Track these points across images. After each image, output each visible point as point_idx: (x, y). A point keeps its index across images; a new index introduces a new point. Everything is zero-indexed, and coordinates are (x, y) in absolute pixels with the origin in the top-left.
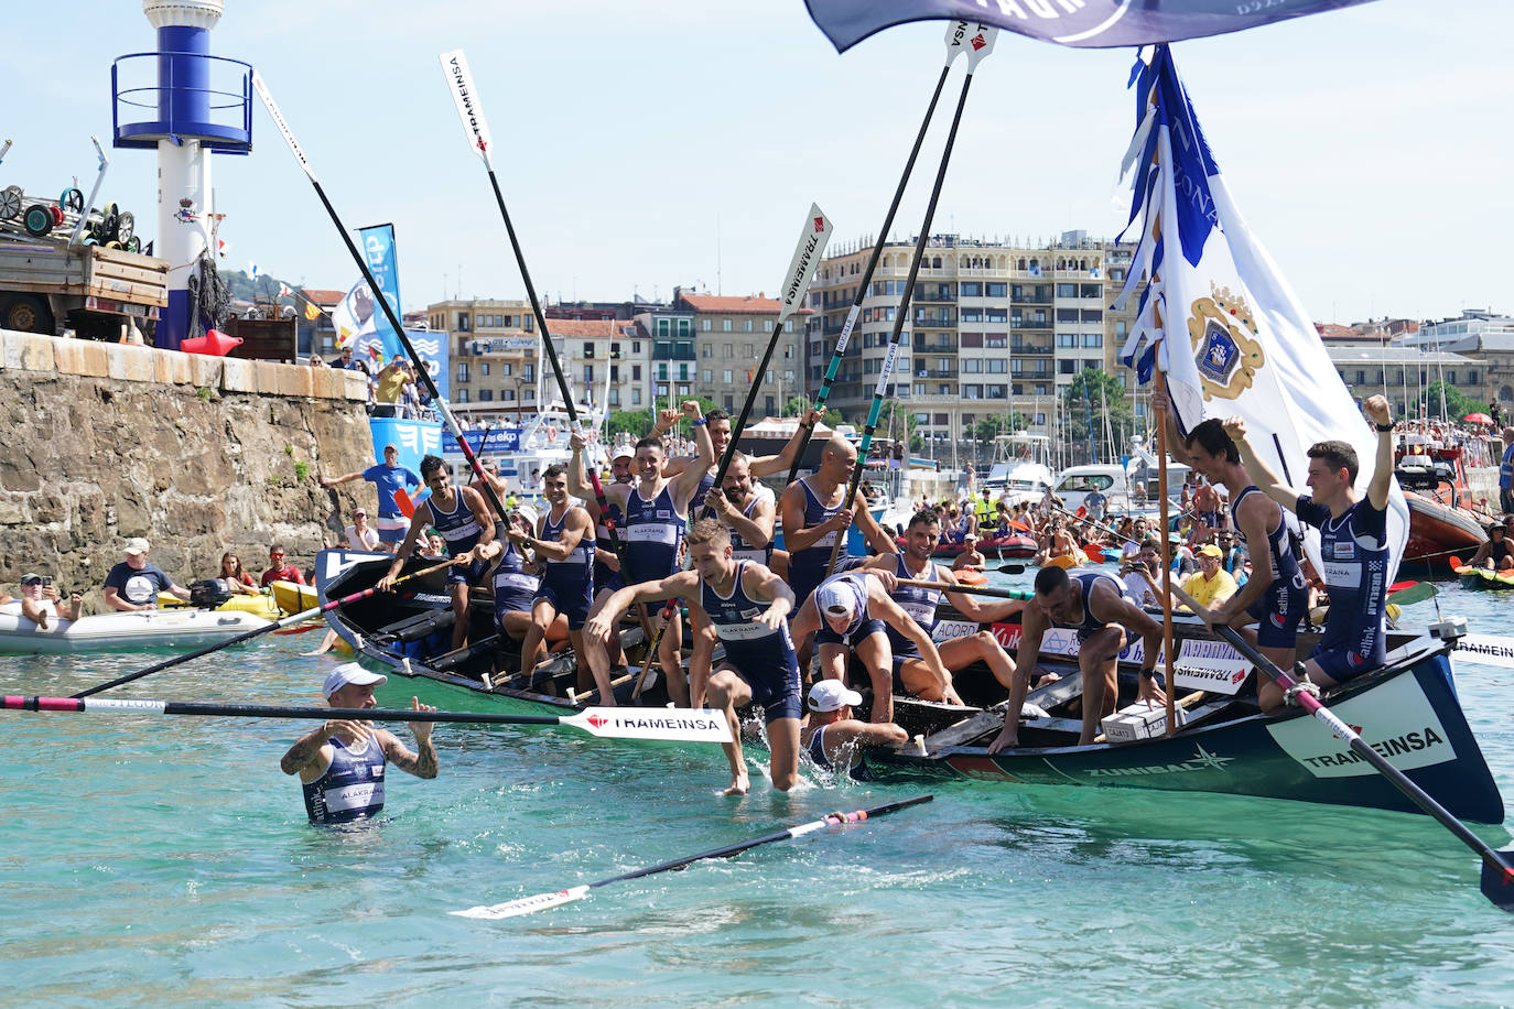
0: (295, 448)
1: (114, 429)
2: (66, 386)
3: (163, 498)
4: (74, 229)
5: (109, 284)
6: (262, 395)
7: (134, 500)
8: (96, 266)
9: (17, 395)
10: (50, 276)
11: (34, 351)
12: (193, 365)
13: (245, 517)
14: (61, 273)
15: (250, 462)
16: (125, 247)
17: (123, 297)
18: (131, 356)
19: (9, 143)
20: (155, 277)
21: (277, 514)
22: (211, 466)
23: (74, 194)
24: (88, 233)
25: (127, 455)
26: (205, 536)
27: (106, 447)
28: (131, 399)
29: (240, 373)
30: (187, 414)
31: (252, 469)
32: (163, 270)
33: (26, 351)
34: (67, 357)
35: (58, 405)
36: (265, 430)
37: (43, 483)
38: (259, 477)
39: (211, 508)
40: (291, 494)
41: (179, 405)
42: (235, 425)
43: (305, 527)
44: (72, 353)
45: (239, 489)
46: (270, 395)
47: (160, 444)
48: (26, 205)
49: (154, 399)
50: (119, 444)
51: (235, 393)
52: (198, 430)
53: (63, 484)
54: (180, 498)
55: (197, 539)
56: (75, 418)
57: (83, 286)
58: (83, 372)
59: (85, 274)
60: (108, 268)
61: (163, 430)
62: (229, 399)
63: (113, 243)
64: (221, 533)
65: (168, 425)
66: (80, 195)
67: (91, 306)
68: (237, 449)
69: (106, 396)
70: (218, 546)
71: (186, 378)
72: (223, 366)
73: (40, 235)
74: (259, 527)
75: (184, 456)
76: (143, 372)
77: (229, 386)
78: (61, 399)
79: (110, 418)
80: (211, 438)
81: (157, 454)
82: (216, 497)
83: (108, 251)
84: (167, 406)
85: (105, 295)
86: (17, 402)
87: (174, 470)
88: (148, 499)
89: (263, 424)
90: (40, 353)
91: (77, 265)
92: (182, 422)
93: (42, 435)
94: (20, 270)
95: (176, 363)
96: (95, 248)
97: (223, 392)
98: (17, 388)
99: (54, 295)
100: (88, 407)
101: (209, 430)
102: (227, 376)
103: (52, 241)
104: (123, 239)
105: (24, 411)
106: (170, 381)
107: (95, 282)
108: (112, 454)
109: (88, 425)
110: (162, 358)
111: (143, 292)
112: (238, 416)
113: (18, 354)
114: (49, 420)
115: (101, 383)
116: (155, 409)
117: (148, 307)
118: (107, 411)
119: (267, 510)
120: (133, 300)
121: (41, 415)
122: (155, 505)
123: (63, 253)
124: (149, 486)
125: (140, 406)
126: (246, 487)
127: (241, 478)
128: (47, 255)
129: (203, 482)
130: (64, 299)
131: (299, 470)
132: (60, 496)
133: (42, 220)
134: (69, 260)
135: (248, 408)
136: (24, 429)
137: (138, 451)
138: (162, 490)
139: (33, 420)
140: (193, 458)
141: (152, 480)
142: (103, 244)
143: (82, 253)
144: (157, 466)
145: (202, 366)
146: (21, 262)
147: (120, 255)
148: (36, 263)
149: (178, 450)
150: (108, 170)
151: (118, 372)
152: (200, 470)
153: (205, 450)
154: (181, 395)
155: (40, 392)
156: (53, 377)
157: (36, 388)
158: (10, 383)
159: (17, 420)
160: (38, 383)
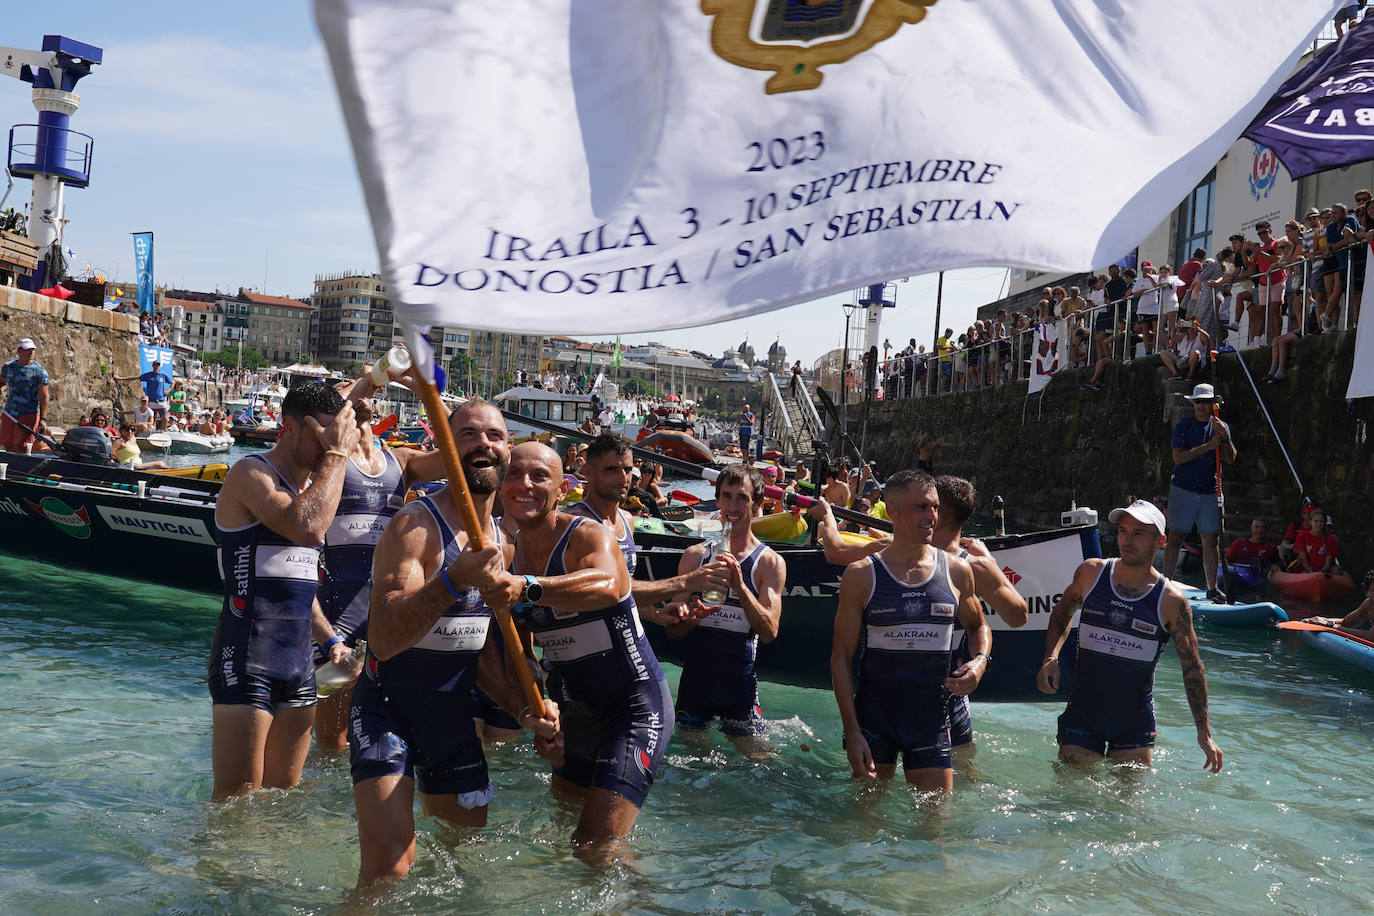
0: (101, 357)
1: (8, 337)
5: (8, 253)
6: (86, 325)
12: (52, 304)
13: (74, 393)
15: (78, 362)
16: (18, 233)
17: (15, 262)
20: (32, 252)
21: (90, 393)
22: (58, 363)
28: (18, 320)
29: (76, 311)
30: (47, 331)
31: (79, 366)
32: (37, 248)
36: (87, 345)
38: (83, 371)
39: (57, 386)
40: (98, 383)
41: (42, 326)
42: (71, 340)
43: (104, 402)
45: (72, 377)
46: (90, 325)
49: (30, 320)
51: (72, 322)
52: (52, 341)
60: (9, 244)
62: (68, 326)
63: (11, 230)
64: (61, 401)
68: (71, 354)
69: (6, 317)
70: (59, 408)
71: (48, 311)
72: (67, 306)
74: (81, 399)
76: (25, 305)
77: (70, 318)
79: (6, 330)
80: (58, 346)
82: (59, 380)
83: (9, 234)
84: (37, 325)
85: (5, 259)
89: (86, 341)
92: (44, 335)
95: (43, 301)
96: (3, 232)
97: (66, 321)
101: (58, 342)
102: (69, 312)
104: (18, 229)
106: (39, 312)
110: (36, 298)
111: (25, 259)
112: (73, 335)
115: (3, 309)
116: (31, 327)
117: (26, 268)
118: (5, 326)
119: (85, 390)
120: (20, 264)
125: (23, 325)
126: (75, 376)
127: (72, 371)
131: (103, 369)
135: (78, 331)
140: (49, 357)
145: (57, 305)
147: (15, 237)
150: (13, 188)
151: (11, 304)
152: (52, 364)
153: (55, 353)
154: (44, 321)
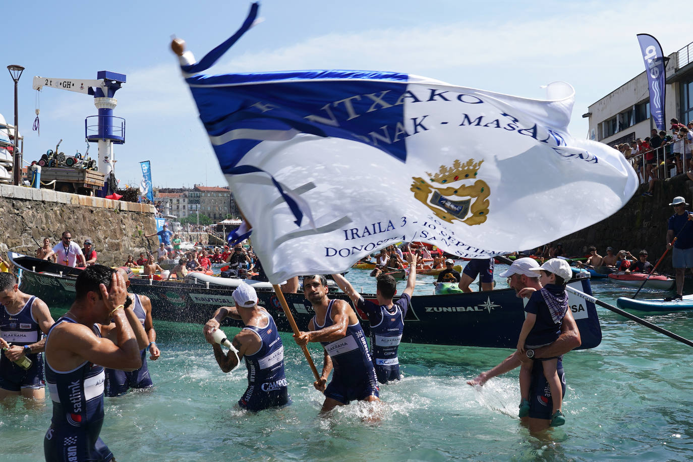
0: (138, 226)
1: (94, 221)
2: (82, 209)
3: (107, 240)
4: (79, 164)
5: (90, 180)
6: (130, 211)
7: (99, 241)
8: (87, 175)
9: (69, 211)
10: (74, 178)
11: (74, 199)
12: (113, 203)
13: (127, 245)
14: (77, 177)
15: (127, 230)
16: (94, 170)
17: (93, 184)
18: (97, 202)
19: (61, 140)
20: (101, 178)
21: (134, 245)
22: (118, 232)
23: (79, 155)
24: (84, 165)
25: (97, 228)
26: (117, 252)
27: (92, 226)
28: (98, 212)
29: (124, 205)
30: (112, 217)
31: (128, 232)
32: (103, 176)
33: (72, 199)
34: (82, 201)
35: (80, 215)
36: (131, 222)
37: (77, 236)
38: (130, 234)
39: (118, 243)
40: (138, 239)
41: (109, 214)
42: (123, 220)
43: (141, 249)
44: (83, 199)
45: (125, 238)
46: (132, 212)
47: (105, 225)
48: (66, 158)
49: (105, 212)
50: (95, 225)
51: (123, 211)
52: (115, 221)
53: (81, 237)
54: (111, 240)
55: (115, 252)
56: (84, 217)
57: (83, 180)
58: (86, 205)
59: (84, 177)
60: (90, 175)
61: (105, 221)
62: (121, 213)
63: (91, 168)
64: (121, 250)
65: (107, 220)
66: (81, 155)
67: (85, 186)
68: (124, 226)
69: (92, 212)
70: (121, 254)
71: (111, 207)
72: (120, 203)
73: (70, 166)
74: (130, 249)
75: (111, 228)
76: (100, 205)
77: (122, 209)
78: (81, 212)
79: (93, 218)
80: (118, 223)
81: (105, 228)
82: (119, 240)
83: (90, 170)
84: (107, 214)
85: (89, 183)
86: (69, 213)
87: (109, 232)
88: (103, 241)
89: (130, 219)
90: (75, 199)
91: (81, 175)
92: (110, 219)
93: (76, 223)
94: (65, 176)
95: (108, 202)
96: (87, 170)
97: (120, 210)
98: (70, 209)
99: (75, 183)
100: (87, 214)
101: (117, 221)
102: (121, 206)
103: (73, 168)
104: (94, 167)
105: (71, 216)
106: (107, 207)
107: (87, 179)
108: (94, 228)
109: (87, 220)
110: (105, 201)
111: (98, 182)
112: (124, 217)
113: (69, 200)
114: (77, 218)
115: (90, 208)
116: (104, 215)
117: (99, 186)
118: (92, 216)
119: (132, 244)
120: (96, 184)
121: (76, 217)
122: (105, 242)
123: (77, 171)
124: (103, 237)
125: (100, 215)
126: (127, 237)
127: (125, 235)
128: (73, 172)
129: (116, 236)
130: (77, 184)
131: (140, 233)
132: (81, 240)
133: (71, 161)
134: (79, 173)
135: (126, 215)
136: (72, 221)
137: (100, 227)
138: (106, 238)
139: (74, 218)
140: (114, 229)
141: (104, 235)
142: (88, 168)
143: (83, 171)
144: (105, 232)
145: (115, 203)
146: (65, 174)
147: (92, 172)
148: (70, 174)
149: (110, 227)
150: (90, 148)
151: (94, 205)
152: (115, 233)
153: (116, 227)
154: (110, 211)
155: (75, 210)
156: (79, 206)
157: (74, 209)
158: (68, 208)
159: (69, 218)
160: (75, 208)
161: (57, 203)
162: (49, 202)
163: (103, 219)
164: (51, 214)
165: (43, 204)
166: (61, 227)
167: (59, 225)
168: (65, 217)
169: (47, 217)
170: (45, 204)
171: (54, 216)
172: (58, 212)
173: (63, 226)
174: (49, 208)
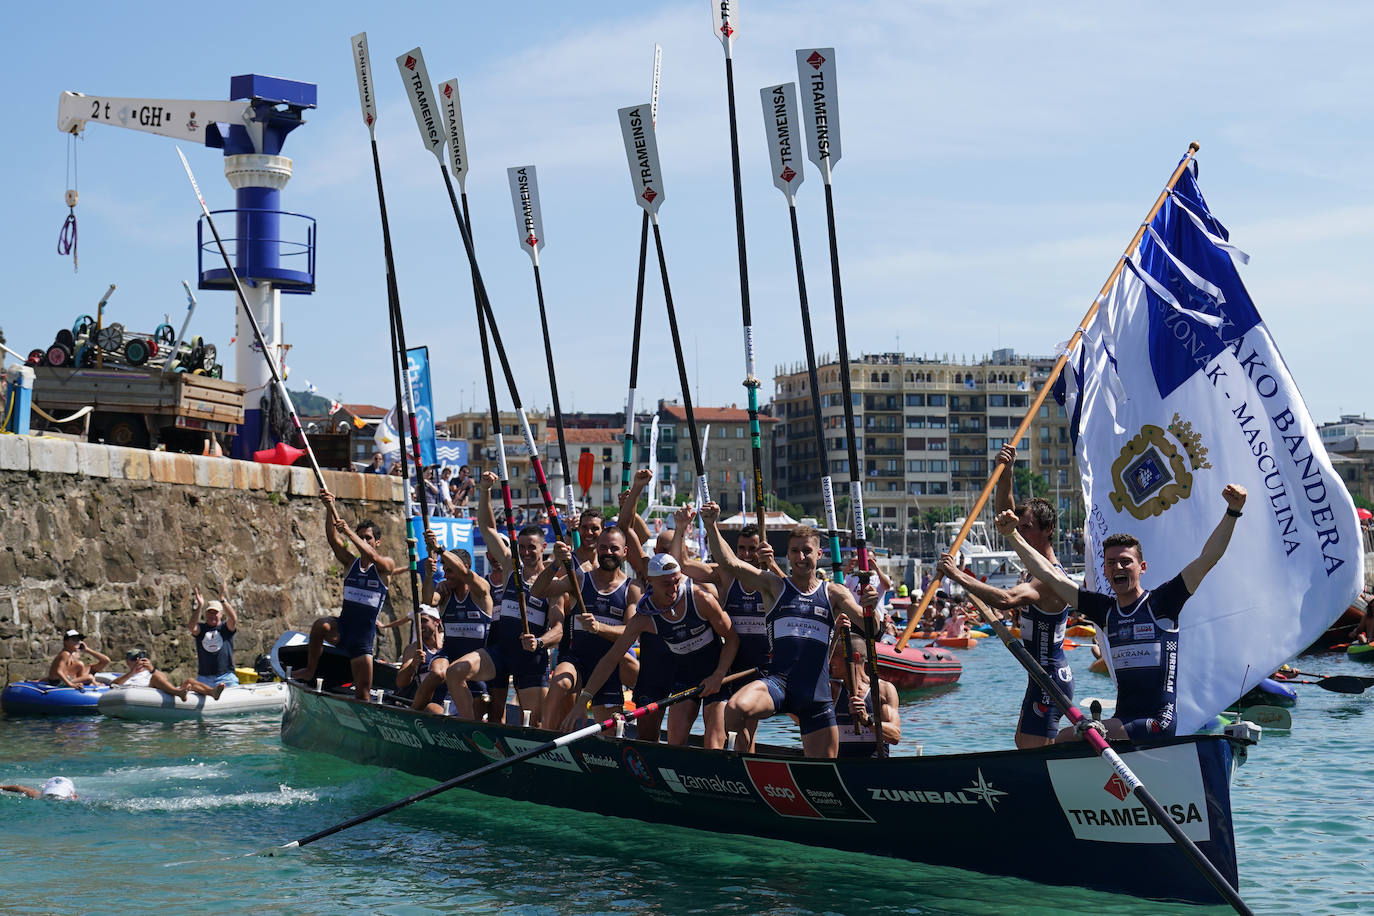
1: (199, 529)
2: (159, 493)
3: (240, 587)
4: (166, 359)
5: (195, 405)
8: (185, 390)
9: (119, 501)
10: (147, 400)
11: (133, 463)
12: (265, 473)
13: (308, 602)
14: (155, 396)
15: (312, 556)
16: (209, 374)
17: (207, 416)
18: (213, 466)
19: (113, 288)
20: (233, 399)
21: (335, 600)
22: (280, 561)
23: (167, 330)
24: (178, 362)
25: (210, 551)
26: (275, 620)
27: (192, 544)
28: (214, 503)
29: (304, 480)
30: (260, 515)
31: (314, 561)
32: (240, 393)
33: (127, 463)
34: (160, 469)
35: (153, 509)
37: (140, 576)
38: (320, 569)
39: (279, 595)
41: (253, 508)
42: (300, 524)
44: (165, 464)
45: (304, 579)
47: (238, 542)
48: (127, 339)
49: (233, 502)
50: (203, 541)
51: (300, 497)
52: (270, 529)
53: (156, 576)
54: (254, 587)
55: (268, 622)
56: (167, 520)
57: (173, 407)
58: (173, 479)
59: (176, 397)
60: (195, 392)
61: (240, 529)
62: (294, 503)
63: (199, 371)
64: (288, 617)
65: (244, 525)
66: (172, 331)
67: (180, 424)
68: (302, 545)
69: (193, 501)
70: (285, 628)
71: (260, 484)
72: (290, 474)
73: (138, 364)
75: (258, 551)
76: (223, 480)
77: (296, 490)
78: (155, 503)
79: (195, 519)
80: (280, 535)
81: (235, 549)
82: (284, 586)
83: (195, 377)
84: (244, 508)
85: (192, 414)
86: (119, 506)
87: (249, 563)
88: (226, 587)
90: (139, 464)
91: (169, 390)
92: (256, 521)
93: (140, 534)
94: (121, 394)
95: (251, 472)
96: (185, 375)
97: (290, 496)
98: (119, 495)
99: (150, 415)
100: (178, 510)
101: (278, 529)
102: (294, 482)
103: (148, 369)
104: (208, 367)
105: (125, 514)
106: (246, 488)
107: (184, 404)
108: (197, 551)
109: (178, 525)
110: (239, 467)
111: (224, 411)
112: (303, 516)
113: (120, 465)
114: (145, 522)
115: (188, 490)
116: (234, 511)
117: (227, 424)
118: (194, 513)
119: (327, 597)
120: (215, 418)
121: (139, 518)
123: (157, 380)
124: (228, 577)
125: (221, 509)
126: (309, 578)
127: (305, 569)
128: (144, 381)
129: (273, 574)
130: (158, 418)
132: (154, 587)
133: (142, 350)
134: (162, 386)
135: (311, 509)
136: (126, 529)
137: (220, 546)
138: (239, 580)
139: (132, 521)
140: (264, 553)
141: (231, 572)
142: (191, 371)
143: (174, 380)
144: (235, 560)
145: (273, 474)
146: (122, 388)
147: (205, 381)
148: (134, 388)
149: (252, 546)
150: (196, 309)
151: (202, 480)
152: (271, 563)
153: (275, 546)
154: (255, 499)
155: (138, 497)
156: (149, 485)
157: (133, 495)
158: (113, 490)
159: (118, 521)
160: (137, 491)
161: (77, 477)
162: (52, 475)
163: (232, 524)
164: (57, 510)
165: (31, 482)
166: (91, 549)
167: (81, 541)
168: (105, 518)
169: (43, 518)
170: (38, 479)
171: (67, 516)
172: (81, 503)
173: (97, 545)
174: (53, 494)
